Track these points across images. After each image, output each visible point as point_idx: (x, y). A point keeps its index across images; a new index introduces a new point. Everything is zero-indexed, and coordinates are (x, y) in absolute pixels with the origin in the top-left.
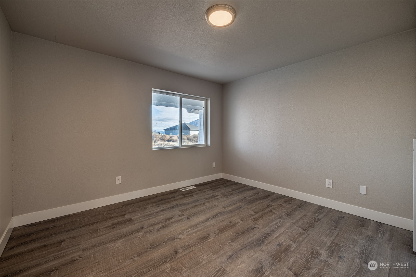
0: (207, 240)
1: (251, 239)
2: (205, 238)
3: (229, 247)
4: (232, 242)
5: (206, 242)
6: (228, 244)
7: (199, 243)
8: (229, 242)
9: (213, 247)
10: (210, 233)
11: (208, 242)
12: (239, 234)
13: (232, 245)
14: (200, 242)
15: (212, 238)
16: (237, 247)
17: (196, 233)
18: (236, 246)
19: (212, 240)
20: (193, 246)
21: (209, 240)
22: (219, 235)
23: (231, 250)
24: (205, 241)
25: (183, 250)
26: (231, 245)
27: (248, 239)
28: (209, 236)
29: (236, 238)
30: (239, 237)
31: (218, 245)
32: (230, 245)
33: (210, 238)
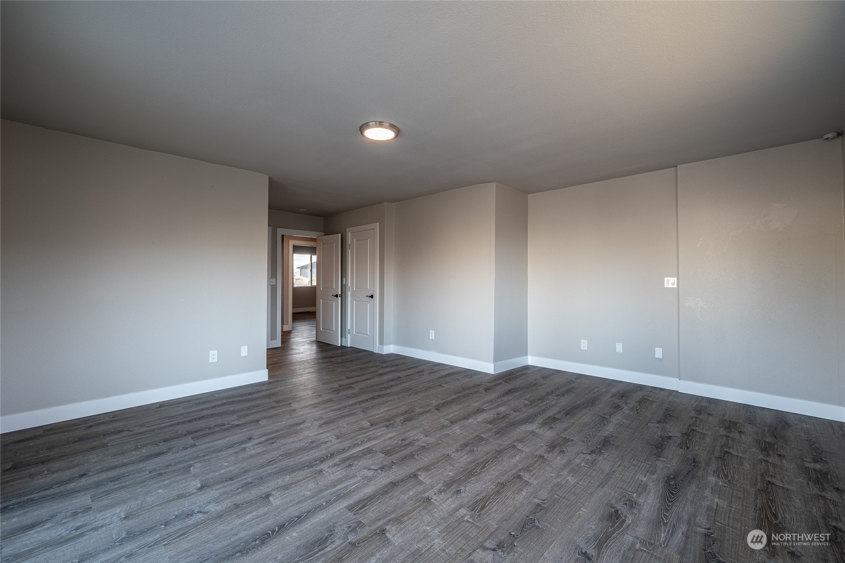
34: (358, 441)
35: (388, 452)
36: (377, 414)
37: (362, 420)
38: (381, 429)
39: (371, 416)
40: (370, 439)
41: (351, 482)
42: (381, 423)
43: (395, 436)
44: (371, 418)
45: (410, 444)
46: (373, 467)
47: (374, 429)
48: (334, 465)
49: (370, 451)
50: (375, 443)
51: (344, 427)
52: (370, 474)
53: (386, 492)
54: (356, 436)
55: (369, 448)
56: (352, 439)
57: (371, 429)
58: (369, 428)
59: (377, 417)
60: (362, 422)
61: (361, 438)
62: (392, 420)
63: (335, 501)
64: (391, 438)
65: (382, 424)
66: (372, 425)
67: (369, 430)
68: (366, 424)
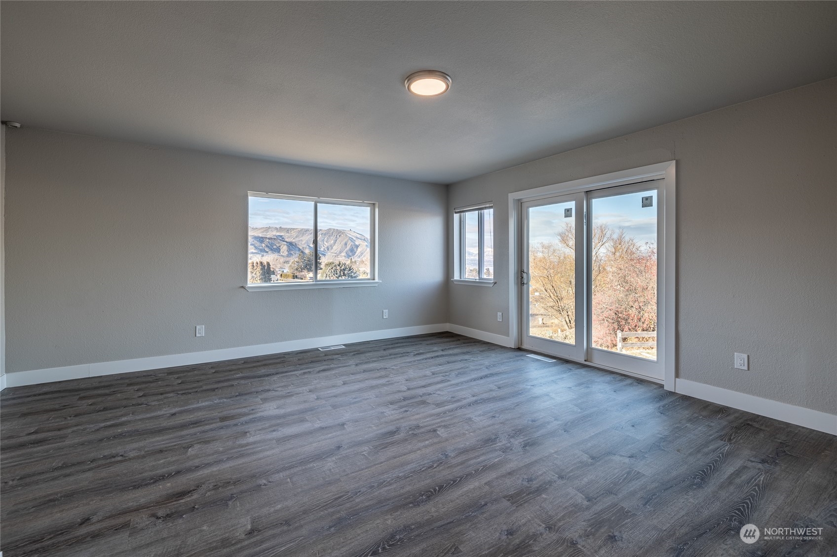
34: (449, 414)
35: (424, 403)
36: (426, 447)
37: (447, 440)
38: (425, 424)
39: (435, 443)
40: (438, 415)
41: (450, 390)
42: (423, 433)
43: (413, 415)
44: (435, 440)
45: (401, 407)
46: (437, 395)
47: (433, 424)
48: (465, 399)
49: (438, 405)
50: (433, 411)
51: (467, 431)
52: (439, 392)
53: (429, 384)
54: (451, 419)
55: (439, 408)
56: (456, 417)
57: (437, 425)
58: (440, 427)
59: (427, 442)
60: (446, 435)
61: (447, 416)
62: (410, 435)
63: (459, 383)
64: (417, 414)
65: (422, 430)
66: (435, 431)
67: (439, 425)
68: (441, 432)
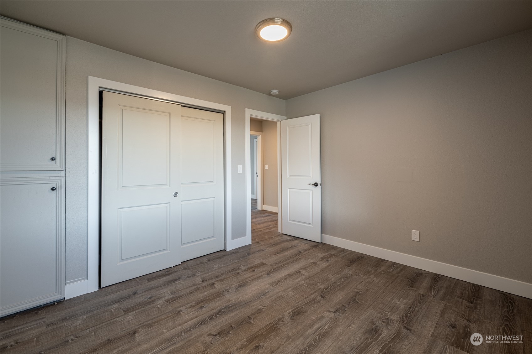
0: (293, 310)
1: (233, 314)
2: (297, 313)
3: (265, 304)
4: (260, 309)
5: (293, 309)
6: (265, 307)
7: (302, 307)
8: (264, 309)
9: (284, 303)
10: (292, 322)
11: (291, 308)
12: (247, 321)
13: (260, 305)
14: (301, 309)
15: (286, 313)
16: (255, 303)
17: (313, 320)
18: (257, 305)
19: (286, 311)
20: (307, 303)
21: (290, 310)
22: (278, 319)
23: (262, 300)
24: (295, 309)
25: (317, 299)
26: (262, 306)
27: (236, 314)
28: (292, 317)
29: (253, 314)
30: (248, 317)
31: (278, 306)
32: (264, 305)
33: (289, 313)
